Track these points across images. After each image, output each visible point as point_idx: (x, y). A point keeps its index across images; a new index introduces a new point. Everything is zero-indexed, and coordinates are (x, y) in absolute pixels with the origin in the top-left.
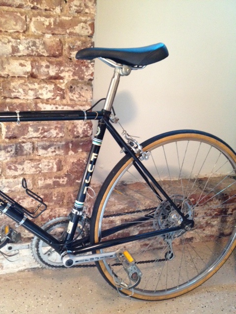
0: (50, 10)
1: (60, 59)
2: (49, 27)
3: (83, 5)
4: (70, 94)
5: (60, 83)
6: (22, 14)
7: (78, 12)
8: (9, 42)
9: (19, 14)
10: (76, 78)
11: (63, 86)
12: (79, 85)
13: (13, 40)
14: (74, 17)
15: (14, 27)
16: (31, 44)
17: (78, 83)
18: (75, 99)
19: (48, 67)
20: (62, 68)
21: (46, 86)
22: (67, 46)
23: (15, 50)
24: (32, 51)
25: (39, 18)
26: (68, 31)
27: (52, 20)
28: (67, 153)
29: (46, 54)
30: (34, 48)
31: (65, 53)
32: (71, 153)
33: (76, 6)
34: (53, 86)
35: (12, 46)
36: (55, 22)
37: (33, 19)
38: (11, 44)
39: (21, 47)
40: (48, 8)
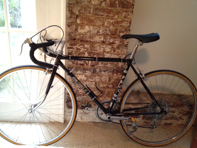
0: (113, 17)
1: (115, 36)
2: (112, 23)
3: (127, 14)
4: (117, 50)
5: (114, 45)
6: (102, 18)
7: (125, 17)
8: (96, 29)
9: (101, 18)
10: (121, 43)
11: (115, 47)
12: (122, 46)
13: (98, 28)
14: (123, 19)
15: (99, 23)
17: (121, 45)
18: (119, 52)
19: (110, 39)
20: (115, 39)
21: (108, 46)
22: (119, 31)
23: (98, 32)
24: (105, 32)
25: (109, 20)
26: (120, 25)
27: (114, 20)
28: (113, 74)
29: (110, 34)
30: (105, 31)
31: (118, 33)
32: (115, 74)
33: (124, 15)
34: (111, 46)
35: (97, 31)
36: (115, 21)
37: (107, 20)
38: (97, 30)
39: (101, 31)
40: (113, 16)
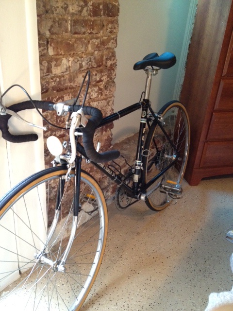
0: (98, 34)
1: (101, 68)
2: (97, 47)
3: (113, 27)
4: (105, 91)
5: (101, 85)
6: (85, 39)
7: (111, 32)
8: (78, 61)
10: (109, 79)
11: (102, 87)
12: (110, 84)
13: (80, 59)
14: (109, 36)
15: (81, 49)
16: (89, 60)
17: (109, 82)
18: (108, 94)
19: (96, 75)
20: (103, 74)
21: (95, 89)
22: (105, 57)
23: (81, 66)
24: (89, 65)
25: (93, 40)
26: (106, 47)
27: (99, 40)
28: (102, 134)
29: (95, 66)
30: (90, 63)
31: (104, 63)
32: (104, 133)
33: (110, 28)
34: (97, 88)
35: (80, 64)
37: (91, 42)
39: (84, 64)
40: (97, 32)
